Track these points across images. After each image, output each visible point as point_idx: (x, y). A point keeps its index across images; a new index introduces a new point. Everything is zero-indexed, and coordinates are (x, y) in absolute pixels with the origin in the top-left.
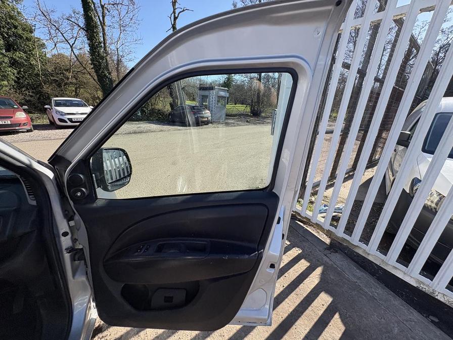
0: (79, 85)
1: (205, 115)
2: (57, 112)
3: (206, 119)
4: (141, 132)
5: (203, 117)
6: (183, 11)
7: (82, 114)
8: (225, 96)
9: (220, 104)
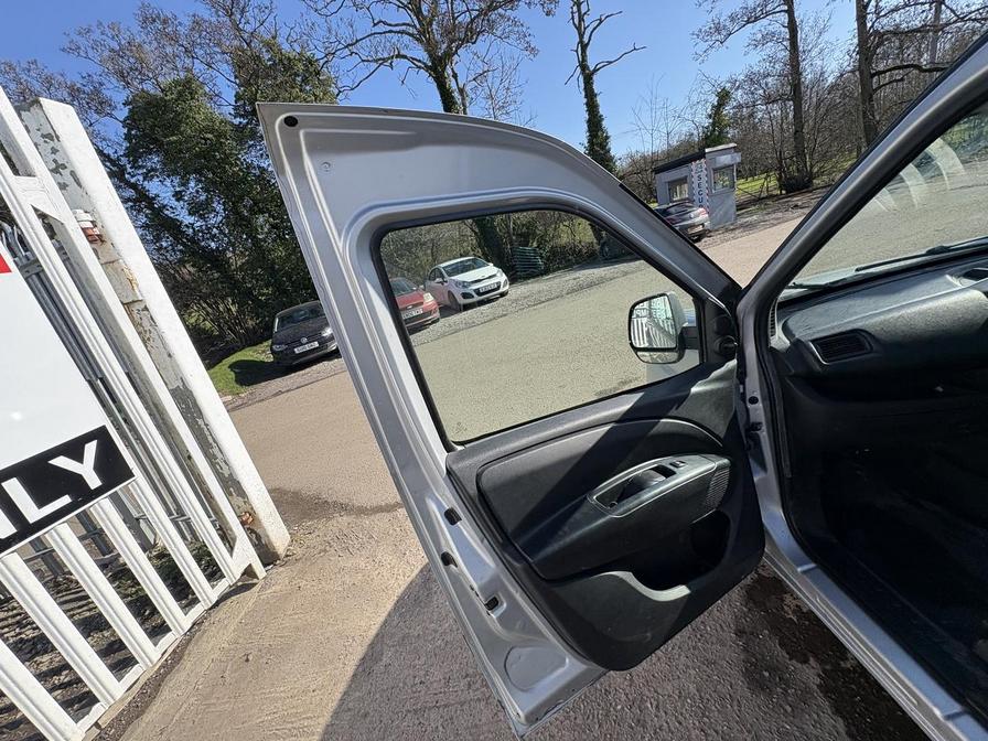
1: (697, 220)
3: (700, 228)
5: (693, 226)
6: (601, 22)
7: (490, 277)
8: (732, 163)
9: (719, 186)
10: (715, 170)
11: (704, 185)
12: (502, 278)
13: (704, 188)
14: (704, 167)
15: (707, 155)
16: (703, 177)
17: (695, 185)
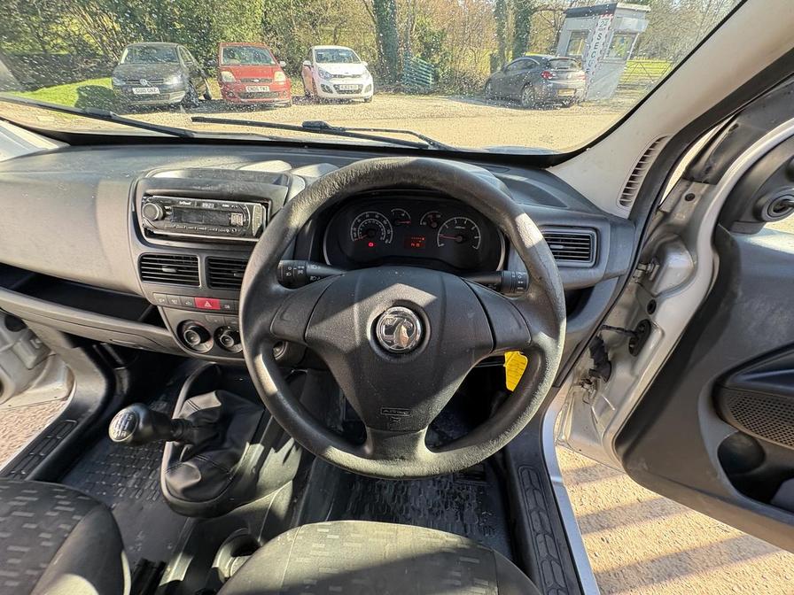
0: (341, 22)
2: (321, 72)
4: (442, 116)
7: (354, 76)
8: (636, 30)
9: (613, 54)
10: (617, 33)
11: (600, 47)
12: (367, 80)
13: (598, 51)
14: (609, 23)
15: (616, 11)
16: (603, 37)
17: (593, 44)
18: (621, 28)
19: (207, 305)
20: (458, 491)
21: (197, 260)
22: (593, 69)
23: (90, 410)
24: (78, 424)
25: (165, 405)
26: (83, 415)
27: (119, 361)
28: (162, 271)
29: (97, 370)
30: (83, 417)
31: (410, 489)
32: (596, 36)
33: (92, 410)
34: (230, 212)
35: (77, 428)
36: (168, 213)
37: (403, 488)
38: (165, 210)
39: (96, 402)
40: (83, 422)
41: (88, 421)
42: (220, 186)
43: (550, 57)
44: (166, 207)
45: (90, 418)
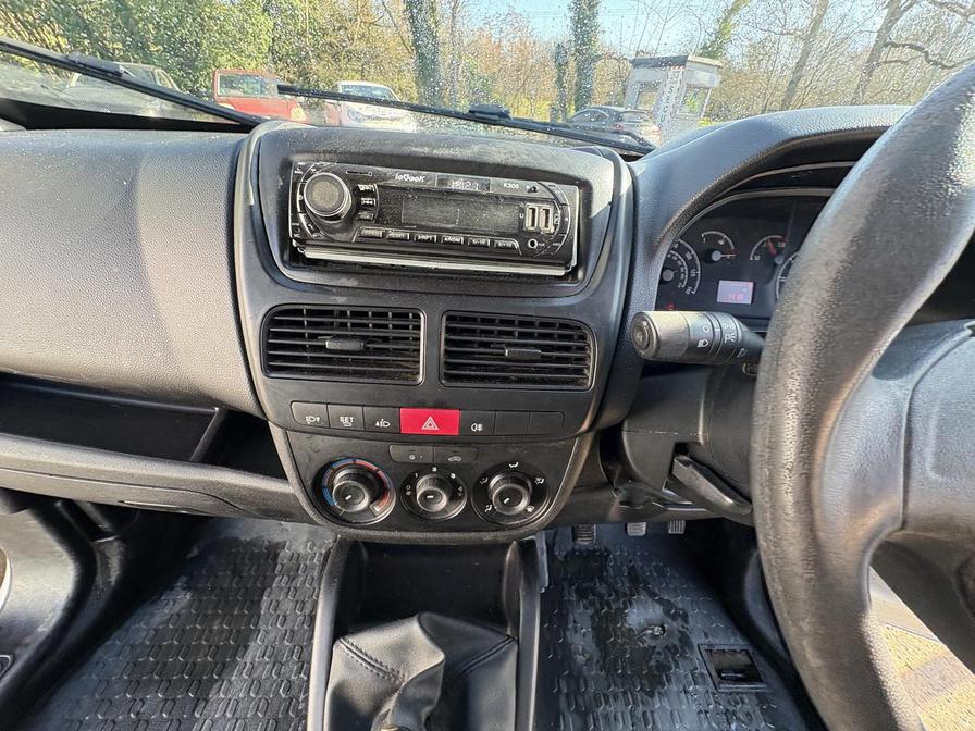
2: (351, 113)
8: (708, 85)
9: (686, 109)
10: (689, 86)
11: (671, 101)
13: (670, 105)
14: (680, 77)
15: (688, 64)
16: (675, 90)
17: (664, 98)
18: (693, 82)
19: (430, 425)
20: (731, 708)
21: (420, 318)
22: (665, 124)
23: (41, 629)
24: (14, 660)
25: (188, 597)
26: (28, 640)
27: (105, 525)
28: (322, 348)
29: (59, 549)
30: (27, 645)
31: (656, 715)
32: (667, 89)
33: (45, 629)
34: (523, 200)
35: (14, 670)
36: (366, 201)
37: (644, 713)
38: (357, 194)
39: (54, 610)
40: (25, 656)
41: (37, 651)
42: (476, 148)
43: (621, 109)
44: (363, 187)
45: (41, 645)
